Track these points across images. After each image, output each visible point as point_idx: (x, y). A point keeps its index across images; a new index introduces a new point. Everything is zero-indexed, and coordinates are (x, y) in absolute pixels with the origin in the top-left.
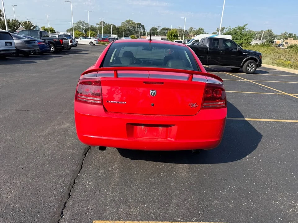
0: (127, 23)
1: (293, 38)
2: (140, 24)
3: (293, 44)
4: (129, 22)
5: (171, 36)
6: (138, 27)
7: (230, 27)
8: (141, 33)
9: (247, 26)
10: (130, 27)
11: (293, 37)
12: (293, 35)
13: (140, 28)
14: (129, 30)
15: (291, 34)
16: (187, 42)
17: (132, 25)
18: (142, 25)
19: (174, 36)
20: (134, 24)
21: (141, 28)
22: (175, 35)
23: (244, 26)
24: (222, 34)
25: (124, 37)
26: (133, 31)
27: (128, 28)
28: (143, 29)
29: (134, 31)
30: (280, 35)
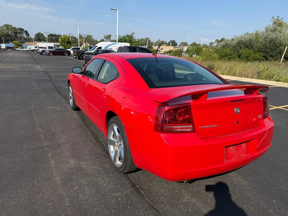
0: (5, 28)
1: (166, 45)
2: (22, 30)
3: (171, 50)
4: (7, 26)
5: (64, 43)
6: (20, 33)
7: (120, 35)
8: (24, 39)
9: (134, 34)
10: (10, 32)
11: (164, 44)
12: (165, 42)
13: (22, 34)
14: (9, 35)
15: (163, 42)
16: (89, 50)
17: (11, 30)
18: (25, 30)
19: (68, 43)
20: (14, 29)
21: (24, 34)
22: (68, 41)
23: (132, 35)
24: (110, 41)
25: (5, 43)
26: (14, 36)
27: (7, 34)
28: (26, 34)
29: (16, 36)
30: (156, 42)
